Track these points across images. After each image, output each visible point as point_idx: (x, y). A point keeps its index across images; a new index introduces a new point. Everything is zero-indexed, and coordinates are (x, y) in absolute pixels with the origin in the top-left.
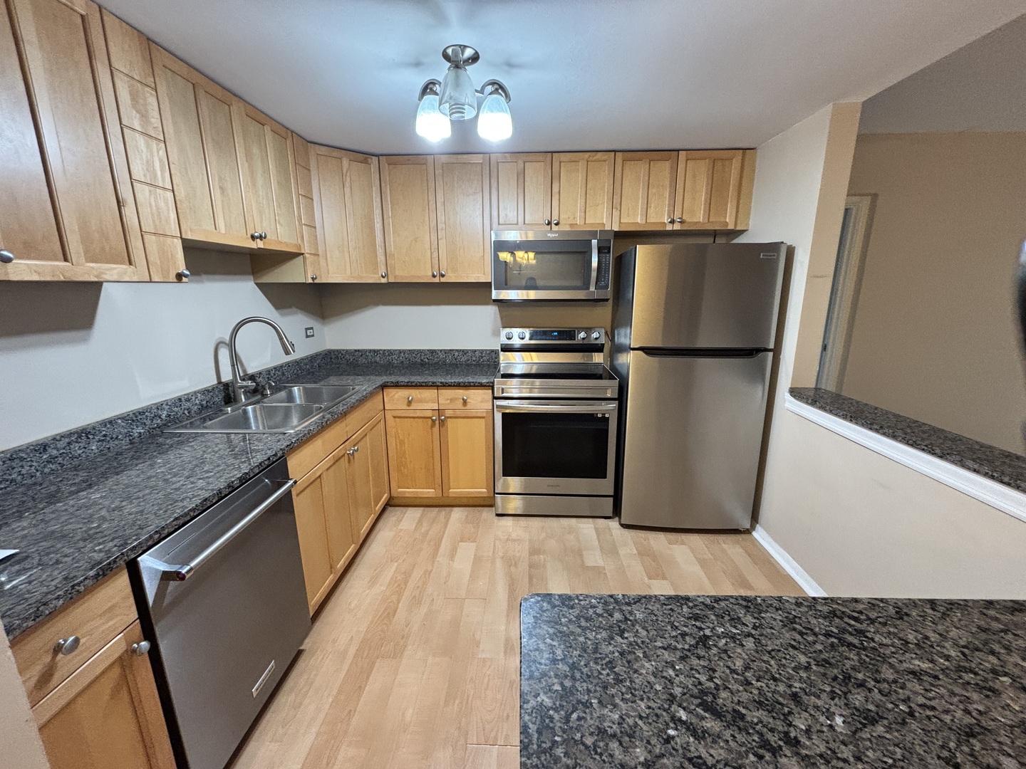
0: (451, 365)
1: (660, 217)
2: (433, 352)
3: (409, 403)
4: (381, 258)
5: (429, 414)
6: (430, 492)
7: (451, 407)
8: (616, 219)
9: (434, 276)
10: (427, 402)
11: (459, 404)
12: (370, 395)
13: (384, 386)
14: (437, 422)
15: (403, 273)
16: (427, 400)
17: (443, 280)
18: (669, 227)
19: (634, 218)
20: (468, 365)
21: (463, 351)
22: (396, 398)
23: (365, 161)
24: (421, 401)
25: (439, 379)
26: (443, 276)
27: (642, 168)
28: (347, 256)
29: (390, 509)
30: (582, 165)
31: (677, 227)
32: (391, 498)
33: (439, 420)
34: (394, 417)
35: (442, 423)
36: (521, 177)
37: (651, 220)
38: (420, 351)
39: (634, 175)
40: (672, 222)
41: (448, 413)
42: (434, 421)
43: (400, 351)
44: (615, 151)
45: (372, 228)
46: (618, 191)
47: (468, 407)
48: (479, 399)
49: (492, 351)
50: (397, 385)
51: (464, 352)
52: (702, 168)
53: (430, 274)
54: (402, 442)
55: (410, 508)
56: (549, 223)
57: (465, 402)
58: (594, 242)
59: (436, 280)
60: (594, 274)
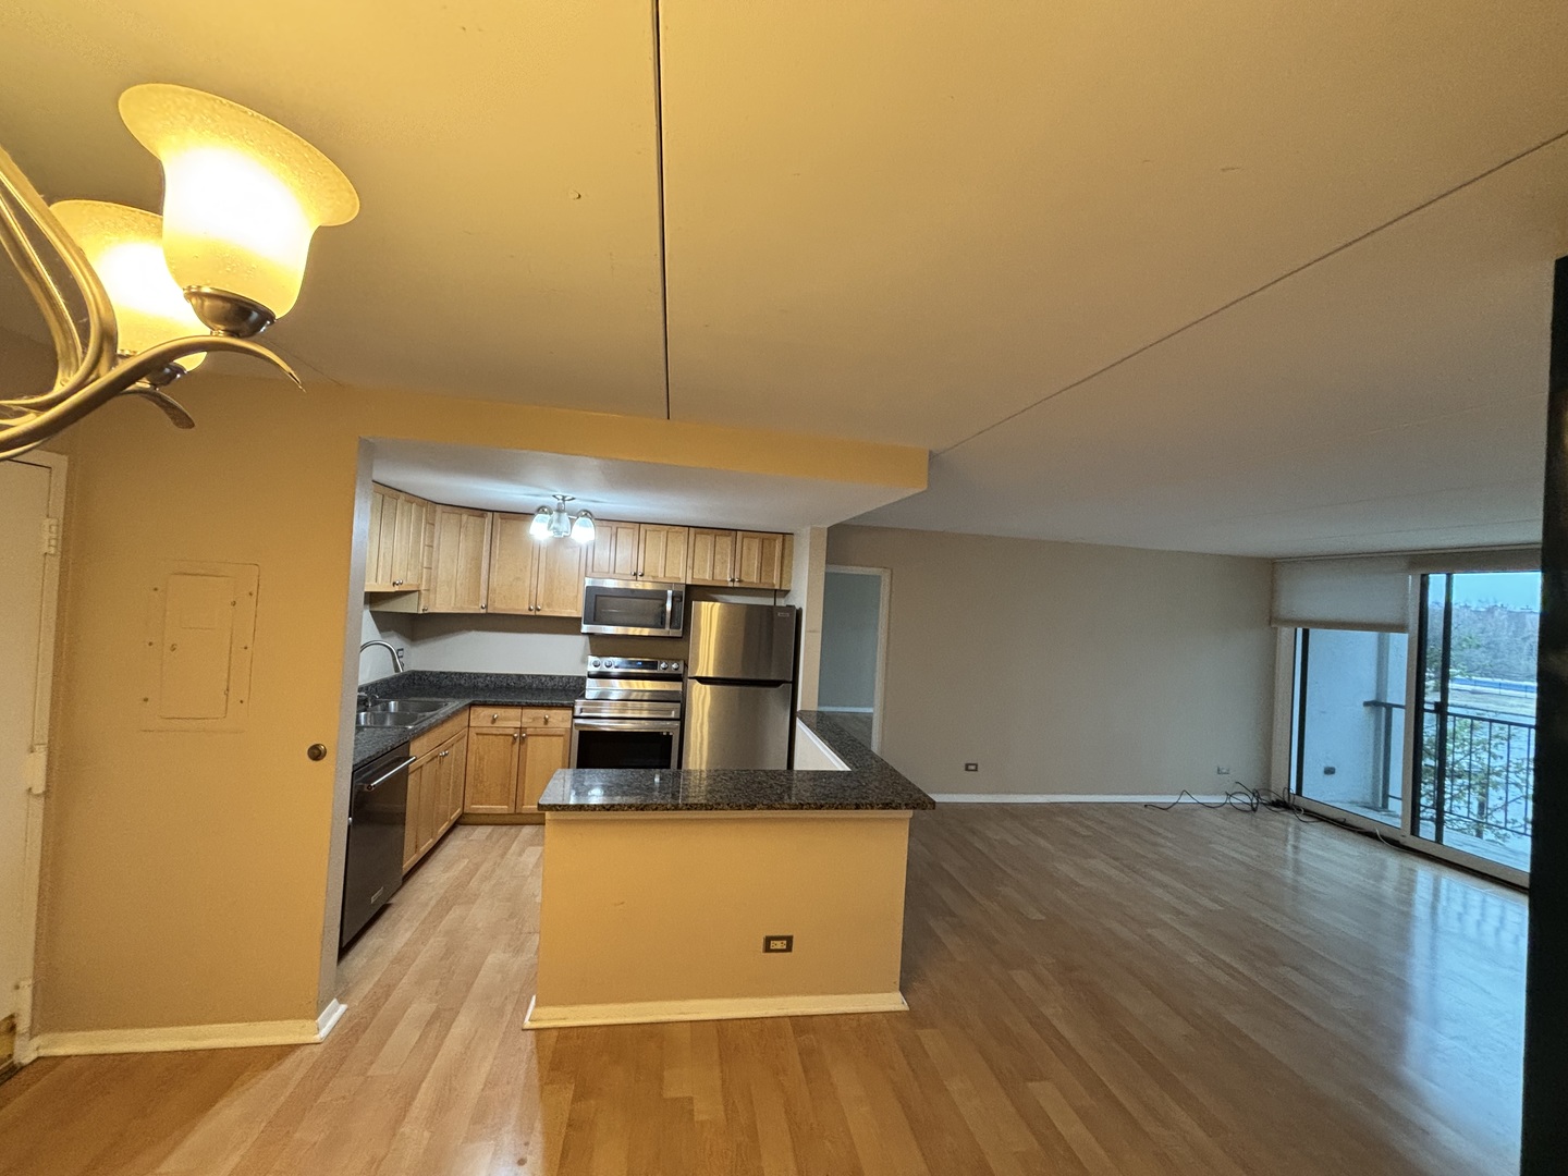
0: (537, 689)
1: (725, 576)
2: (520, 677)
3: (494, 721)
4: (483, 592)
5: (511, 731)
6: (503, 808)
7: (532, 725)
8: (689, 575)
9: (530, 610)
10: (509, 720)
11: (541, 723)
12: (455, 714)
13: (472, 705)
14: (518, 740)
15: (501, 606)
16: (510, 719)
17: (538, 613)
18: (731, 584)
19: (703, 576)
20: (553, 689)
21: (551, 676)
22: (482, 716)
23: (482, 516)
24: (506, 719)
25: (523, 701)
26: (539, 610)
27: (709, 539)
28: (453, 589)
29: (460, 827)
30: (663, 534)
31: (736, 585)
32: (463, 815)
33: (521, 738)
34: (477, 734)
35: (523, 740)
36: (614, 538)
37: (718, 577)
38: (508, 676)
39: (704, 543)
40: (733, 580)
41: (529, 731)
42: (515, 738)
43: (487, 675)
44: (689, 527)
45: (479, 568)
46: (691, 554)
47: (549, 725)
48: (559, 719)
49: (579, 677)
50: (485, 704)
51: (552, 678)
52: (756, 544)
53: (527, 608)
54: (481, 759)
55: (480, 827)
56: (635, 574)
57: (546, 721)
58: (670, 592)
59: (532, 613)
60: (668, 617)
